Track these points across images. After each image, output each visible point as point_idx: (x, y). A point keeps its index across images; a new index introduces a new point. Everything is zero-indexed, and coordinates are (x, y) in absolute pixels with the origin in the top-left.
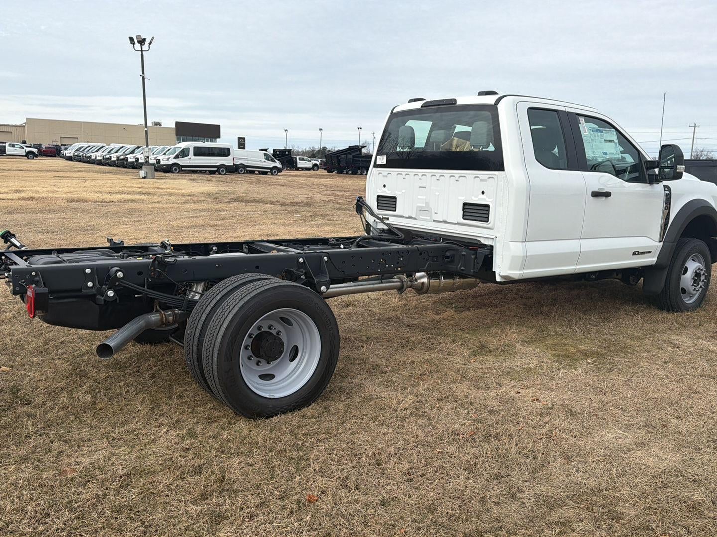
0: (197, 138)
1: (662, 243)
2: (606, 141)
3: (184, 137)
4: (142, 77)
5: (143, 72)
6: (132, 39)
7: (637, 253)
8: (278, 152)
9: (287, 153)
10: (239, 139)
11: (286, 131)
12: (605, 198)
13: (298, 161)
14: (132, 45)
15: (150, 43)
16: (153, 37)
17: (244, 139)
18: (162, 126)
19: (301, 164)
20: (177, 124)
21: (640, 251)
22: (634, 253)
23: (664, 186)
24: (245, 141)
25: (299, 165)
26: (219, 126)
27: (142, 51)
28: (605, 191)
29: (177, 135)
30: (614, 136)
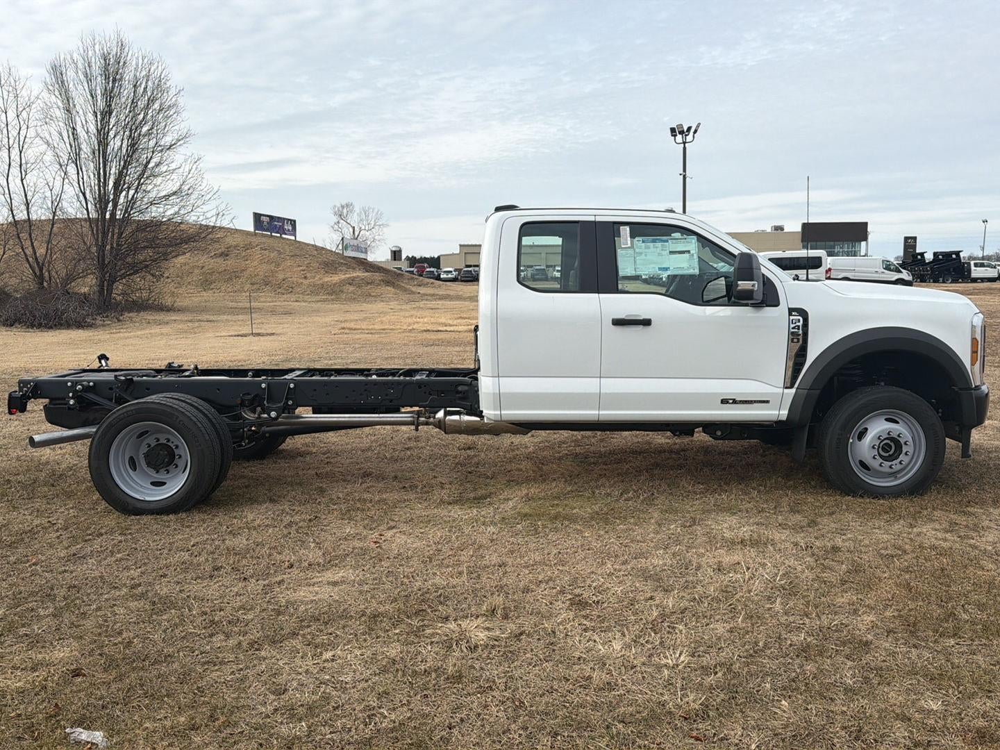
0: (832, 243)
1: (793, 391)
2: (671, 252)
3: (812, 243)
4: (682, 176)
5: (685, 170)
6: (673, 130)
7: (731, 401)
8: (940, 257)
9: (954, 256)
10: (906, 239)
11: (984, 221)
12: (642, 326)
13: (973, 268)
14: (673, 138)
15: (695, 132)
16: (699, 124)
17: (915, 238)
18: (785, 231)
19: (977, 272)
20: (805, 226)
21: (738, 399)
22: (724, 401)
23: (789, 309)
24: (916, 242)
25: (974, 275)
26: (866, 224)
27: (684, 143)
28: (641, 318)
29: (802, 241)
30: (692, 244)
